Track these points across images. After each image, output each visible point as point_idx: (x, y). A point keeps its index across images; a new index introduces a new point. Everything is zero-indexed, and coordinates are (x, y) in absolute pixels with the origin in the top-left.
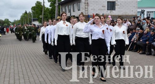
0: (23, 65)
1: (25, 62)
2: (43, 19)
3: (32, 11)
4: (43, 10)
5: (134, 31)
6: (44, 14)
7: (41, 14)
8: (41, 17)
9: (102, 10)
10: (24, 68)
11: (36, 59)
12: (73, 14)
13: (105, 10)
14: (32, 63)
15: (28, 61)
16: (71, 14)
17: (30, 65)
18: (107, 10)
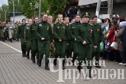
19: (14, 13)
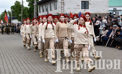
0: (8, 63)
1: (10, 59)
2: (22, 17)
3: (11, 10)
4: (22, 9)
5: (111, 27)
6: (23, 13)
7: (20, 13)
8: (20, 15)
9: (76, 9)
10: (10, 66)
11: (20, 56)
12: (50, 12)
13: (79, 8)
14: (17, 60)
15: (13, 59)
16: (48, 13)
17: (15, 62)
18: (82, 9)
19: (12, 17)
